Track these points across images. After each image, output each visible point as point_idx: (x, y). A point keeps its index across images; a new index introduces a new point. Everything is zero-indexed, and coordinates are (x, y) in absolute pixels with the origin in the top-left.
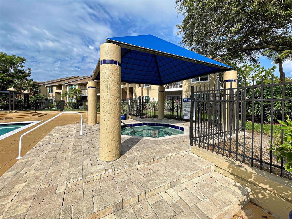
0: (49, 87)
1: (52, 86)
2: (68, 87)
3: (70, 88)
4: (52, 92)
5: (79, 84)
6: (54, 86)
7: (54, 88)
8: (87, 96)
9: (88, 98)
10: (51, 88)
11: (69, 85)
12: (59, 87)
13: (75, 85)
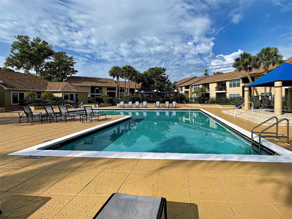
0: (180, 87)
1: (182, 87)
2: (193, 87)
3: (195, 87)
4: (182, 91)
5: (202, 84)
6: (183, 86)
7: (184, 88)
8: (209, 94)
9: (210, 95)
10: (181, 88)
11: (194, 86)
12: (187, 87)
13: (199, 85)
